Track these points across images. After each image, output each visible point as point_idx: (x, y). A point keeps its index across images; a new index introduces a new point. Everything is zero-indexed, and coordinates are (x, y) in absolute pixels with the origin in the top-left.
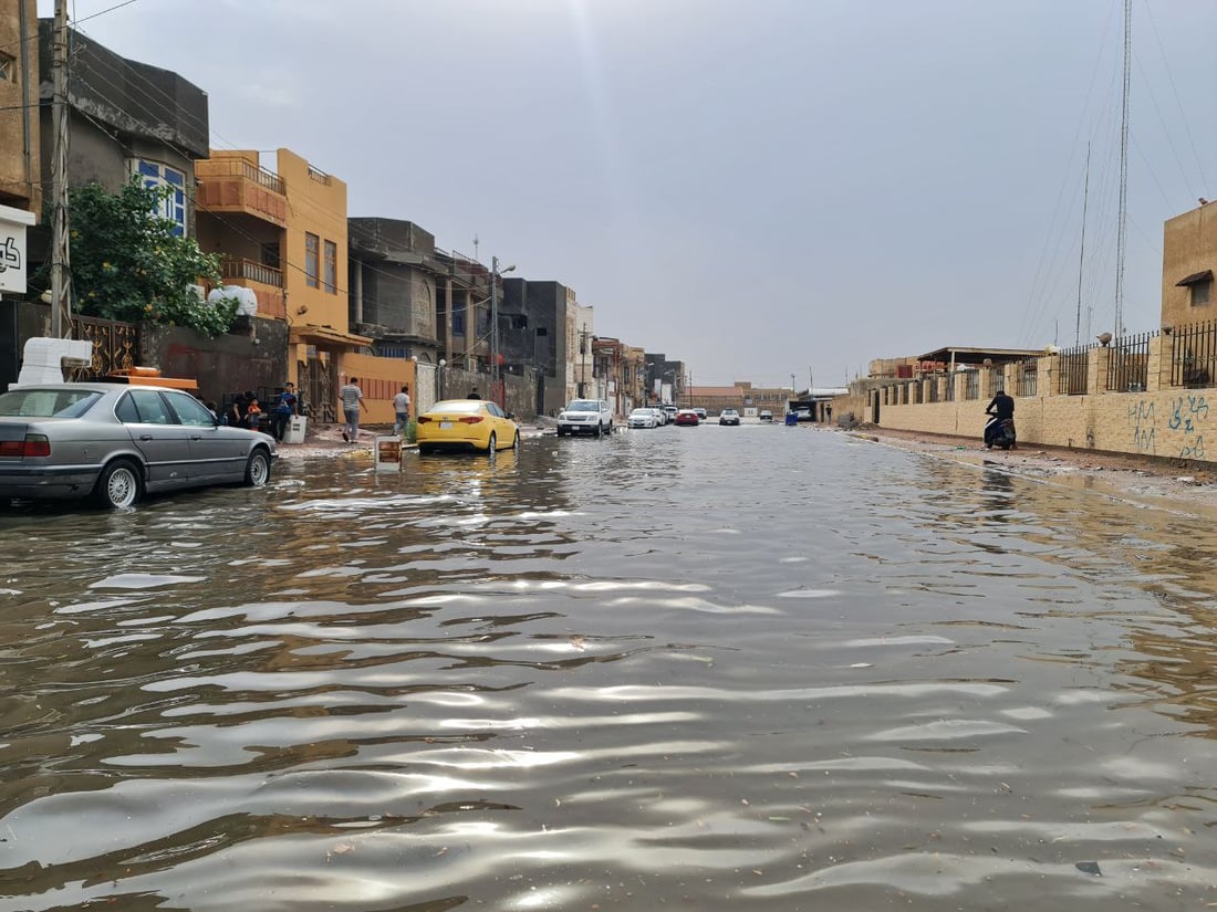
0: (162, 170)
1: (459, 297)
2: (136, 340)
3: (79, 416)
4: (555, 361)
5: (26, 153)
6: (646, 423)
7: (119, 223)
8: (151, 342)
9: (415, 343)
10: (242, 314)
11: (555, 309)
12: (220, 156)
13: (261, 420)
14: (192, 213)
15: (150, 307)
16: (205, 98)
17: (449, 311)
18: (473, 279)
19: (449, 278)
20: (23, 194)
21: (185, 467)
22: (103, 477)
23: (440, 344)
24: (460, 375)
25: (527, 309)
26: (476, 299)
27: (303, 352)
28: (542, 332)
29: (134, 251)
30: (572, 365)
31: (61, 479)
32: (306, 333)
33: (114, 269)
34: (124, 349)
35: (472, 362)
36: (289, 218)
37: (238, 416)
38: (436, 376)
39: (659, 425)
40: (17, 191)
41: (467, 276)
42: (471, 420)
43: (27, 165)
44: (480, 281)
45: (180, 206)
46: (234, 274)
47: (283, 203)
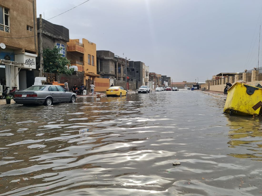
0: (61, 44)
1: (119, 66)
2: (55, 76)
3: (42, 90)
4: (140, 78)
5: (35, 44)
6: (159, 90)
7: (53, 55)
8: (58, 77)
9: (110, 75)
10: (75, 71)
11: (140, 67)
12: (72, 41)
13: (78, 91)
14: (66, 52)
15: (58, 70)
16: (69, 30)
17: (117, 68)
18: (122, 62)
19: (117, 62)
20: (35, 51)
21: (60, 99)
22: (46, 100)
23: (116, 75)
24: (119, 81)
25: (134, 67)
26: (123, 66)
27: (87, 78)
28: (137, 72)
29: (55, 60)
30: (144, 79)
31: (39, 101)
32: (87, 74)
33: (52, 64)
34: (53, 78)
35: (122, 79)
36: (85, 52)
37: (74, 90)
38: (114, 82)
39: (162, 91)
40: (34, 51)
41: (121, 61)
42: (116, 90)
43: (35, 46)
44: (124, 62)
45: (64, 51)
46: (74, 63)
47: (83, 49)
